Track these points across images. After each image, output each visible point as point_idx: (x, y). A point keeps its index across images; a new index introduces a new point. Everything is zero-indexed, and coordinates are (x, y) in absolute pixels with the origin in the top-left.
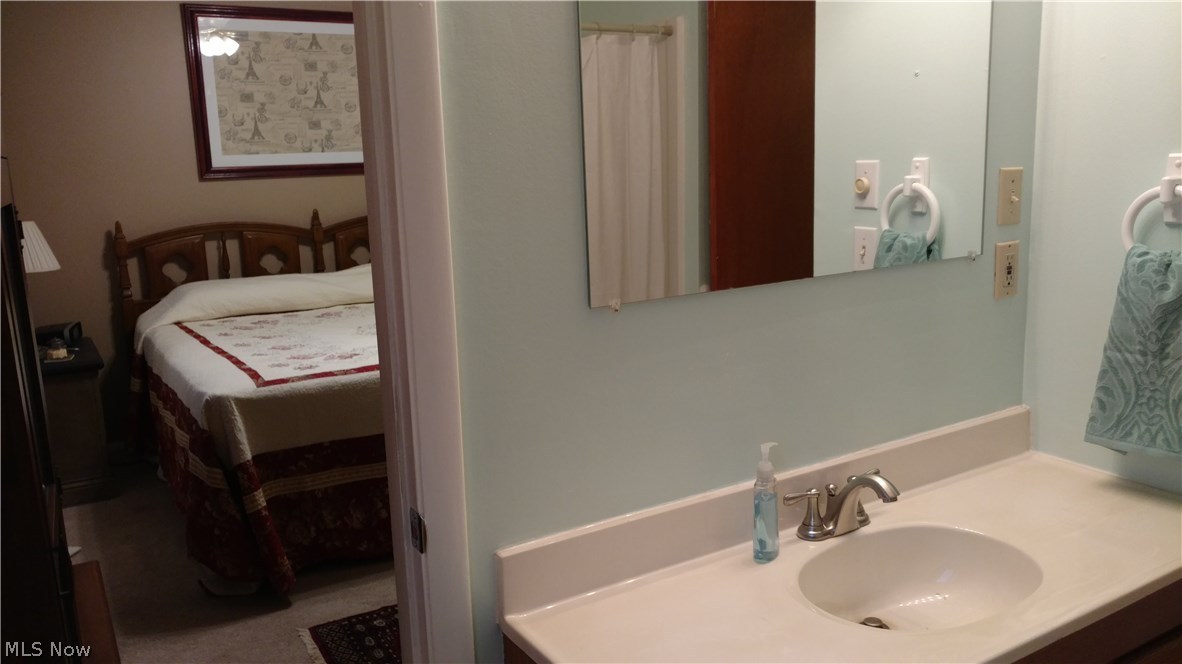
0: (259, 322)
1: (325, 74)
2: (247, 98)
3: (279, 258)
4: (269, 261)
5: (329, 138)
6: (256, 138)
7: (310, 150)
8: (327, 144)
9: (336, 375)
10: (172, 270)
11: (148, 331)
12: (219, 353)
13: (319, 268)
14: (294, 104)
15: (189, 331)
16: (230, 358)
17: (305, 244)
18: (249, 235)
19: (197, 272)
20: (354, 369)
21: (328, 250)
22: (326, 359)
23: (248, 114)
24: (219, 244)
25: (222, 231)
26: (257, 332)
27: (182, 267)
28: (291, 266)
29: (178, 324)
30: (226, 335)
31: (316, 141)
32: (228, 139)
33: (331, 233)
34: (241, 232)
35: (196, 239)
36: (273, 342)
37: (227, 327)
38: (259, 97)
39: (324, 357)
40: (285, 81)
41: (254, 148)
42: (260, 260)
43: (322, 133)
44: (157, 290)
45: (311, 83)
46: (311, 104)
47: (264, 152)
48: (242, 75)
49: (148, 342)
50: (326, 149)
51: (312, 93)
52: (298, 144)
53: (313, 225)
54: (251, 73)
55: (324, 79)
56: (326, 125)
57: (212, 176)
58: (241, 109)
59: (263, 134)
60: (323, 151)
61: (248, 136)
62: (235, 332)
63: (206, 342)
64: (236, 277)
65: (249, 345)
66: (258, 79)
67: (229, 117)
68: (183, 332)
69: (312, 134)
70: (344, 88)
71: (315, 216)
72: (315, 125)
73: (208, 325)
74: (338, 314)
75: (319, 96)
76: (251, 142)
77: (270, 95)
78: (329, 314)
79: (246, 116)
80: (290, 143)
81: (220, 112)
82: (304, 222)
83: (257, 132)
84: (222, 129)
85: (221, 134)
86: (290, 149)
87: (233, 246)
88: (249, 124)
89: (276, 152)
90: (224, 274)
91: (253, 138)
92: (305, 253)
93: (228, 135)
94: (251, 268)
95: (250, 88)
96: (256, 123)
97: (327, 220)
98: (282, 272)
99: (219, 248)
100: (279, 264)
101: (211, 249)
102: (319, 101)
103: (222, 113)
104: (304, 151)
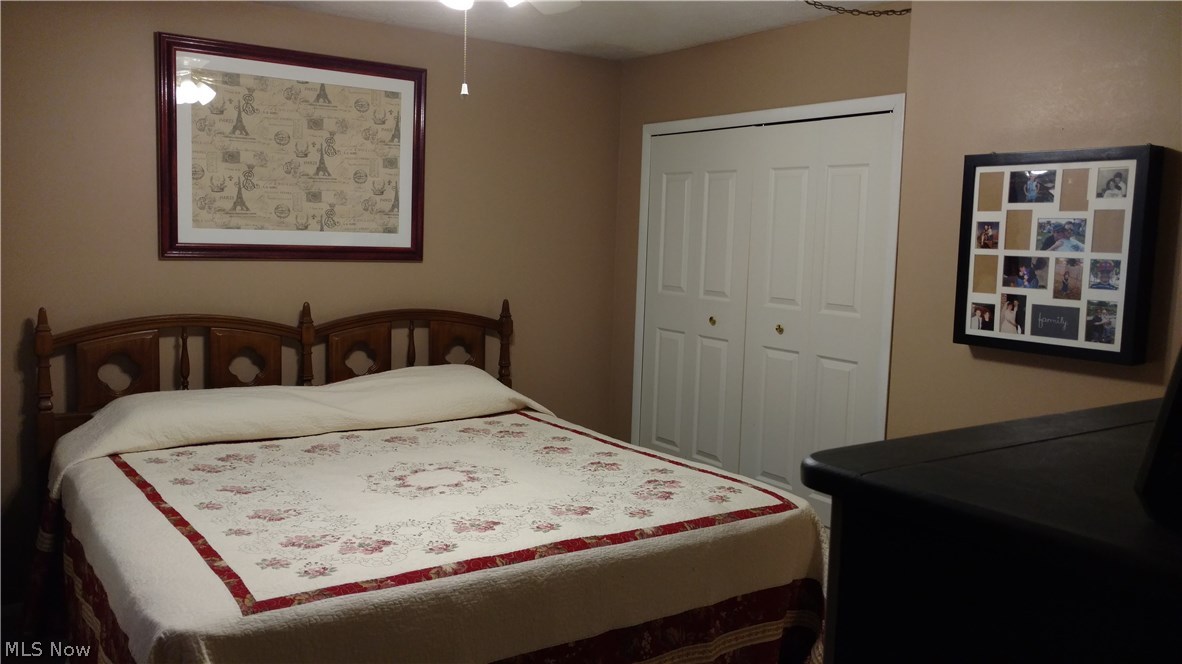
0: (228, 456)
1: (332, 134)
2: (231, 157)
3: (254, 363)
4: (242, 366)
5: (330, 213)
6: (239, 208)
7: (306, 228)
8: (328, 221)
9: (365, 590)
10: (112, 375)
11: (70, 466)
12: (176, 524)
13: (304, 378)
14: (290, 169)
15: (130, 473)
16: (194, 537)
17: (289, 345)
18: (218, 332)
19: (145, 380)
20: (391, 578)
21: (318, 353)
22: (343, 552)
23: (231, 178)
24: (177, 341)
25: (182, 326)
26: (227, 478)
27: (125, 371)
28: (269, 376)
29: (114, 456)
30: (183, 482)
31: (314, 217)
32: (202, 208)
33: (324, 333)
34: (208, 329)
35: (148, 334)
36: (252, 503)
37: (183, 466)
38: (247, 157)
39: (337, 545)
40: (281, 139)
41: (235, 221)
42: (229, 362)
43: (323, 207)
44: (88, 401)
45: (314, 144)
46: (311, 170)
47: (247, 226)
48: (228, 128)
49: (69, 485)
50: (325, 227)
51: (314, 156)
52: (291, 219)
53: (301, 323)
54: (239, 126)
55: (330, 140)
56: (328, 197)
57: (175, 253)
58: (222, 171)
59: (247, 204)
60: (322, 230)
61: (228, 205)
62: (197, 475)
63: (154, 497)
64: (196, 388)
65: (218, 507)
66: (247, 134)
67: (205, 181)
68: (120, 473)
69: (309, 207)
70: (355, 153)
71: (306, 311)
72: (315, 197)
73: (158, 461)
74: (335, 449)
75: (322, 161)
76: (230, 213)
77: (260, 156)
78: (320, 448)
79: (228, 180)
80: (281, 217)
81: (194, 173)
82: (292, 320)
83: (240, 201)
84: (194, 195)
85: (194, 200)
86: (281, 225)
87: (195, 346)
88: (231, 190)
89: (262, 228)
90: (181, 382)
91: (234, 208)
92: (289, 357)
93: (203, 204)
94: (218, 377)
95: (234, 145)
96: (240, 189)
97: (319, 317)
98: (258, 382)
99: (176, 347)
100: (254, 371)
101: (167, 347)
102: (321, 167)
103: (197, 174)
104: (298, 229)
